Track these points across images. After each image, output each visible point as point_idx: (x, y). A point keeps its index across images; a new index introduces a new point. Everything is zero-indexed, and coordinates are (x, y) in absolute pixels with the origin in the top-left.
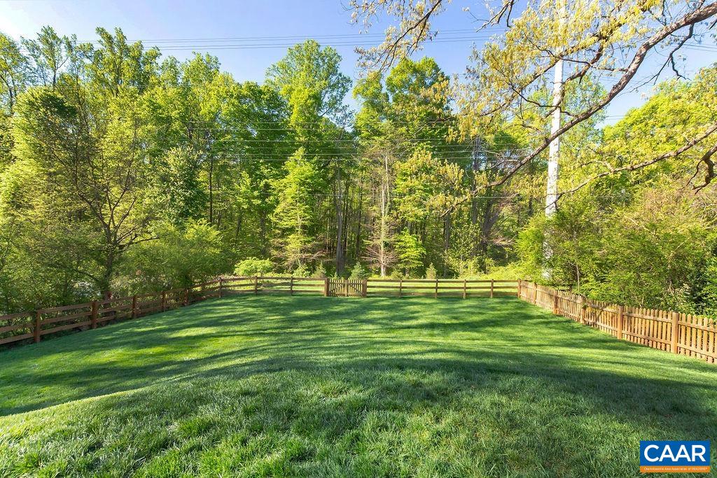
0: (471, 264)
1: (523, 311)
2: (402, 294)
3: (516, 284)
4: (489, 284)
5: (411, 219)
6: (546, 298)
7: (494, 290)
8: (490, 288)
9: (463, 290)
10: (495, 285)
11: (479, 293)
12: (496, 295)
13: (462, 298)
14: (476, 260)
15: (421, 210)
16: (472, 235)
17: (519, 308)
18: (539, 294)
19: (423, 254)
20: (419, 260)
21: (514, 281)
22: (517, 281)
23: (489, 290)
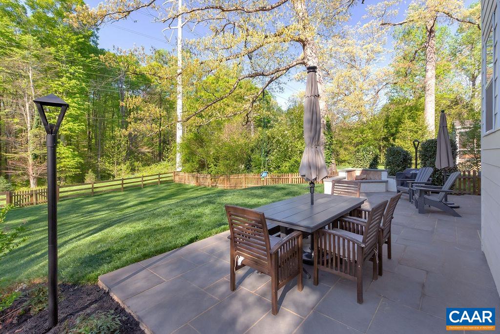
1: (182, 187)
2: (95, 193)
3: (172, 174)
4: (157, 177)
5: (64, 133)
6: (191, 178)
7: (161, 180)
9: (141, 183)
10: (161, 176)
11: (152, 183)
12: (161, 182)
13: (141, 188)
14: (128, 163)
15: (76, 125)
16: (124, 145)
17: (179, 187)
18: (187, 177)
19: (80, 163)
20: (76, 168)
21: (171, 173)
22: (173, 173)
23: (157, 180)
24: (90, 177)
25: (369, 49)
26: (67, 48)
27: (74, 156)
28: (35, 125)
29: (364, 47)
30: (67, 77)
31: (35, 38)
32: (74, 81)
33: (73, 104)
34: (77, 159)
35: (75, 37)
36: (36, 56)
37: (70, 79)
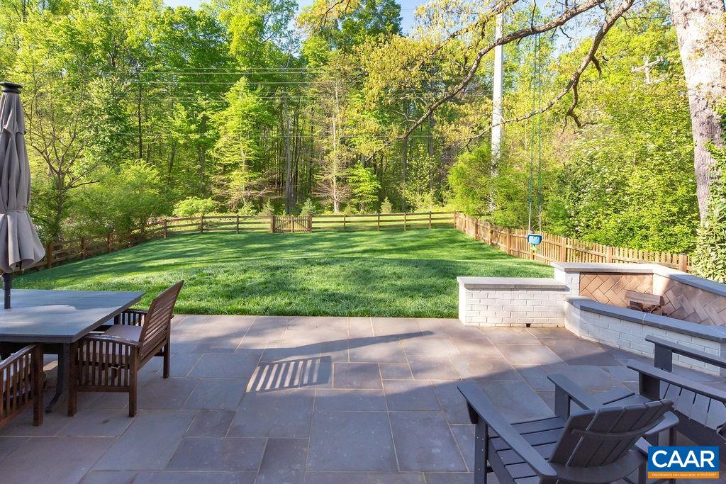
0: (428, 197)
1: (454, 237)
2: (346, 228)
3: (452, 215)
4: (428, 217)
6: (471, 225)
7: (433, 221)
8: (428, 219)
9: (403, 223)
10: (433, 216)
11: (420, 225)
12: (434, 226)
13: (403, 230)
14: (432, 192)
16: (428, 167)
19: (378, 188)
20: (374, 194)
21: (450, 213)
22: (453, 213)
23: (428, 222)
24: (386, 206)
27: (372, 180)
34: (374, 183)
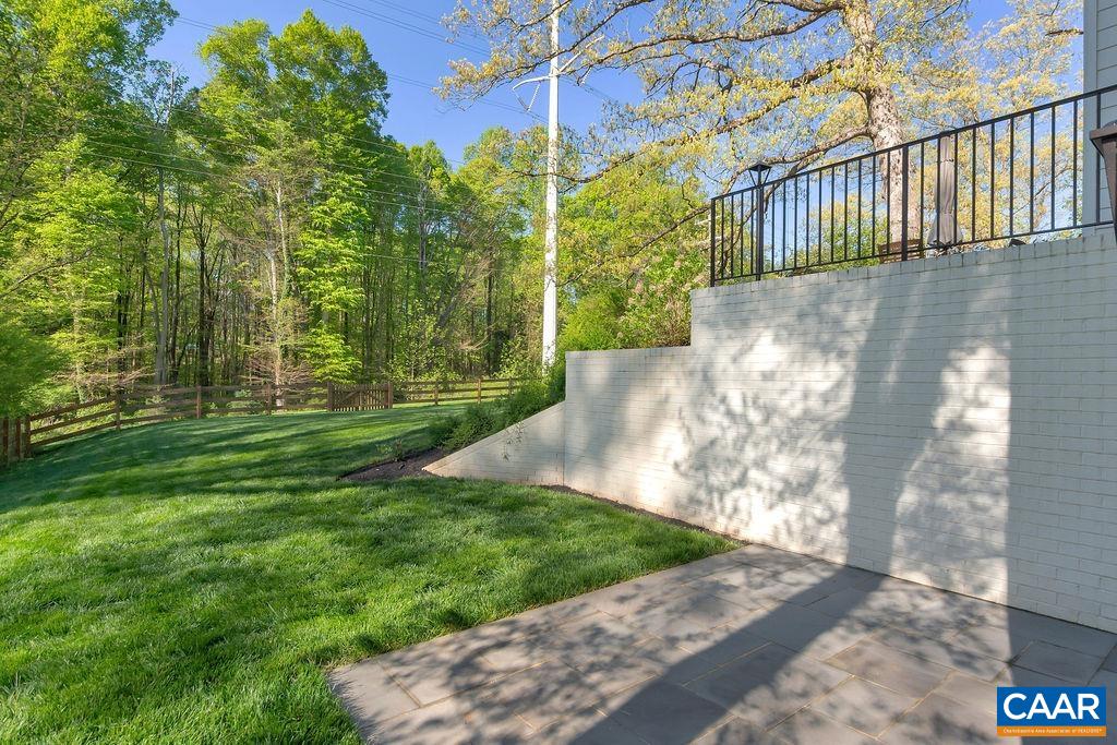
5: (330, 307)
15: (351, 291)
25: (1017, 88)
26: (338, 138)
27: (346, 354)
28: (285, 292)
29: (1004, 84)
30: (337, 196)
31: (289, 124)
32: (348, 204)
33: (347, 251)
34: (351, 360)
35: (351, 116)
36: (288, 159)
37: (342, 200)
